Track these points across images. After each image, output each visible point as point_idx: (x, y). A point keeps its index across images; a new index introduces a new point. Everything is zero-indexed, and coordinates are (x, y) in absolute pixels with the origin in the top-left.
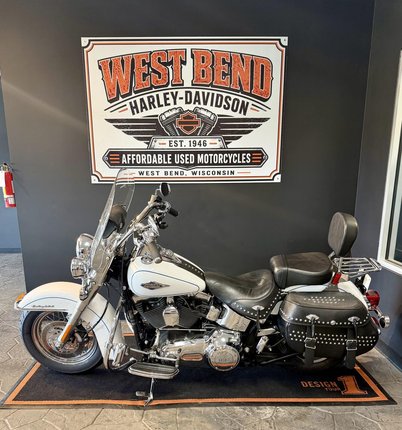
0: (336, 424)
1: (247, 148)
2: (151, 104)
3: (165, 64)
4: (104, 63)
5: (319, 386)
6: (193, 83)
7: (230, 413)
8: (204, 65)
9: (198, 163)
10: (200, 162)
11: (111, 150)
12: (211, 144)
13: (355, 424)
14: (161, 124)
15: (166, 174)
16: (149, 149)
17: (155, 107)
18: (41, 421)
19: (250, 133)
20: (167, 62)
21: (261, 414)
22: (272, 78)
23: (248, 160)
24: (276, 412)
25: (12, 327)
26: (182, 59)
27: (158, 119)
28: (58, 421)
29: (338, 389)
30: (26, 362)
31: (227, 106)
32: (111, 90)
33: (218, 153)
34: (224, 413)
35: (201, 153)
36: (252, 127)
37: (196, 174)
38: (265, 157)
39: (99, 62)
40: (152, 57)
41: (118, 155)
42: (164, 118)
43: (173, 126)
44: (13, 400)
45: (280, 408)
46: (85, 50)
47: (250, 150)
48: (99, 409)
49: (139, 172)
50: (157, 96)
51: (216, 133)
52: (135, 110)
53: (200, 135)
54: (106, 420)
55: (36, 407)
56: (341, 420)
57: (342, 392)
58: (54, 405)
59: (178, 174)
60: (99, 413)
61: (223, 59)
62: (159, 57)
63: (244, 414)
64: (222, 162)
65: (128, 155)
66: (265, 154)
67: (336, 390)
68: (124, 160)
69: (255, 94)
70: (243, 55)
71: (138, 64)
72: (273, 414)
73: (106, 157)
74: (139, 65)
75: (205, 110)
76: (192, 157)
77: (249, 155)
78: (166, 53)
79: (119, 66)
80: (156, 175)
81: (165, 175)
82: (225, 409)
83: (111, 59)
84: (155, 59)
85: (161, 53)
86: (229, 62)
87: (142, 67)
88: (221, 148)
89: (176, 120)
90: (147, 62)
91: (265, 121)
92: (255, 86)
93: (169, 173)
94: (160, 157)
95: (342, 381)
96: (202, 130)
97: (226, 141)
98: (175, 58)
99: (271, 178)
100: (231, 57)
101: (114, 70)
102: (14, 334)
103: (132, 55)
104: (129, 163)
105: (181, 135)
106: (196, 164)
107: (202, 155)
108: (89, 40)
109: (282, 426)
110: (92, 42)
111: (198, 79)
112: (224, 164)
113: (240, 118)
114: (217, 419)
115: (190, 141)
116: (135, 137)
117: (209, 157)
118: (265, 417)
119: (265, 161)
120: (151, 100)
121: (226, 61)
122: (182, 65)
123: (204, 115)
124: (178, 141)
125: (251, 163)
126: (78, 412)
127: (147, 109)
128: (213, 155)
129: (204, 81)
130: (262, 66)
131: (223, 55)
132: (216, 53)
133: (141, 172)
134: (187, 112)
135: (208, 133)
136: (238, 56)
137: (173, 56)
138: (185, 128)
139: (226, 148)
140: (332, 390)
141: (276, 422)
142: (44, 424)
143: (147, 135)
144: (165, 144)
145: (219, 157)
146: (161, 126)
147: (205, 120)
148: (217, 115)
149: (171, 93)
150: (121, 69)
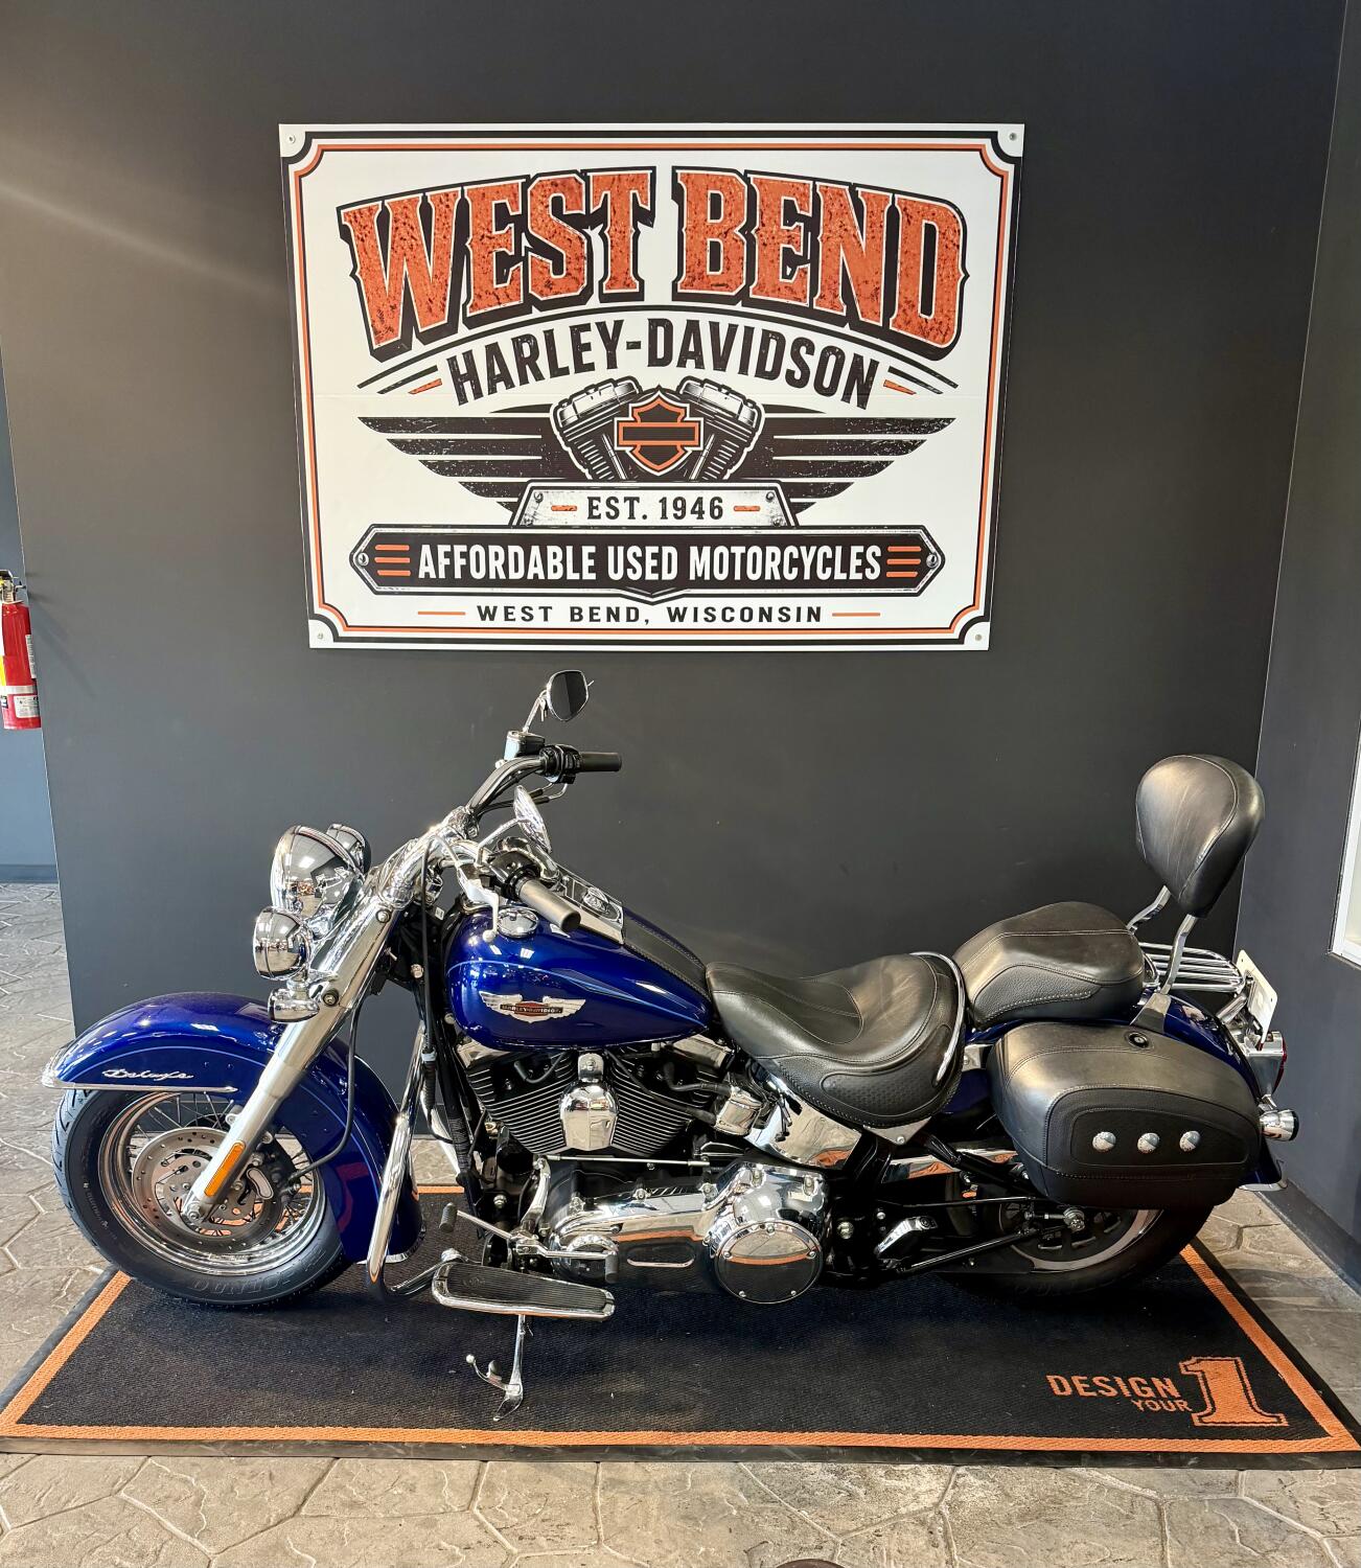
0: (1168, 1536)
1: (869, 527)
2: (527, 364)
3: (579, 222)
4: (358, 215)
5: (1114, 1392)
6: (679, 291)
7: (788, 1488)
8: (720, 226)
9: (692, 577)
10: (700, 575)
11: (380, 530)
12: (737, 509)
13: (1238, 1538)
14: (560, 438)
15: (577, 617)
16: (515, 527)
17: (539, 377)
18: (115, 1502)
19: (880, 471)
20: (584, 212)
21: (900, 1495)
22: (963, 275)
23: (873, 571)
24: (953, 1488)
25: (20, 1152)
26: (641, 205)
27: (549, 419)
28: (176, 1500)
29: (1179, 1405)
30: (69, 1283)
31: (798, 375)
32: (382, 314)
33: (764, 542)
34: (766, 1487)
35: (701, 541)
36: (887, 449)
37: (681, 619)
38: (933, 560)
39: (342, 212)
40: (532, 194)
41: (407, 548)
42: (570, 414)
43: (604, 445)
44: (18, 1422)
45: (968, 1475)
46: (293, 168)
47: (880, 532)
48: (320, 1460)
49: (479, 608)
50: (549, 335)
51: (756, 469)
52: (467, 386)
53: (699, 479)
54: (343, 1504)
55: (101, 1448)
56: (1187, 1521)
57: (1195, 1416)
58: (163, 1442)
59: (617, 618)
60: (318, 1474)
61: (789, 205)
62: (555, 195)
63: (839, 1493)
64: (777, 577)
65: (439, 546)
66: (933, 550)
67: (1174, 1409)
68: (427, 565)
69: (902, 332)
70: (859, 190)
71: (483, 220)
72: (944, 1494)
73: (360, 553)
74: (483, 225)
75: (720, 387)
76: (670, 555)
77: (877, 550)
78: (583, 182)
79: (412, 228)
80: (538, 622)
81: (573, 619)
82: (771, 1471)
83: (386, 201)
84: (543, 203)
85: (564, 181)
86: (810, 214)
87: (494, 233)
88: (776, 526)
89: (613, 422)
90: (512, 214)
91: (937, 431)
92: (904, 304)
93: (586, 614)
94: (555, 555)
95: (1196, 1376)
96: (709, 459)
97: (793, 500)
98: (612, 199)
99: (955, 635)
100: (816, 196)
101: (393, 242)
102: (29, 1179)
103: (459, 189)
104: (442, 575)
105: (630, 478)
106: (683, 582)
107: (706, 550)
108: (306, 133)
109: (975, 1540)
110: (316, 143)
111: (697, 278)
112: (784, 583)
113: (845, 419)
114: (740, 1507)
115: (663, 501)
116: (465, 484)
117: (732, 557)
118: (913, 1507)
119: (932, 572)
120: (527, 352)
121: (799, 212)
122: (640, 225)
123: (716, 407)
124: (621, 500)
125: (882, 582)
126: (248, 1469)
127: (509, 384)
128: (747, 550)
129: (718, 285)
130: (930, 230)
131: (785, 188)
132: (761, 183)
133: (487, 608)
134: (655, 397)
135: (730, 472)
136: (841, 195)
137: (608, 193)
138: (644, 451)
139: (793, 524)
140: (1158, 1408)
141: (952, 1523)
142: (127, 1512)
143: (509, 476)
144: (572, 509)
145: (768, 557)
146: (562, 443)
147: (718, 425)
148: (764, 405)
149: (597, 324)
150: (420, 237)
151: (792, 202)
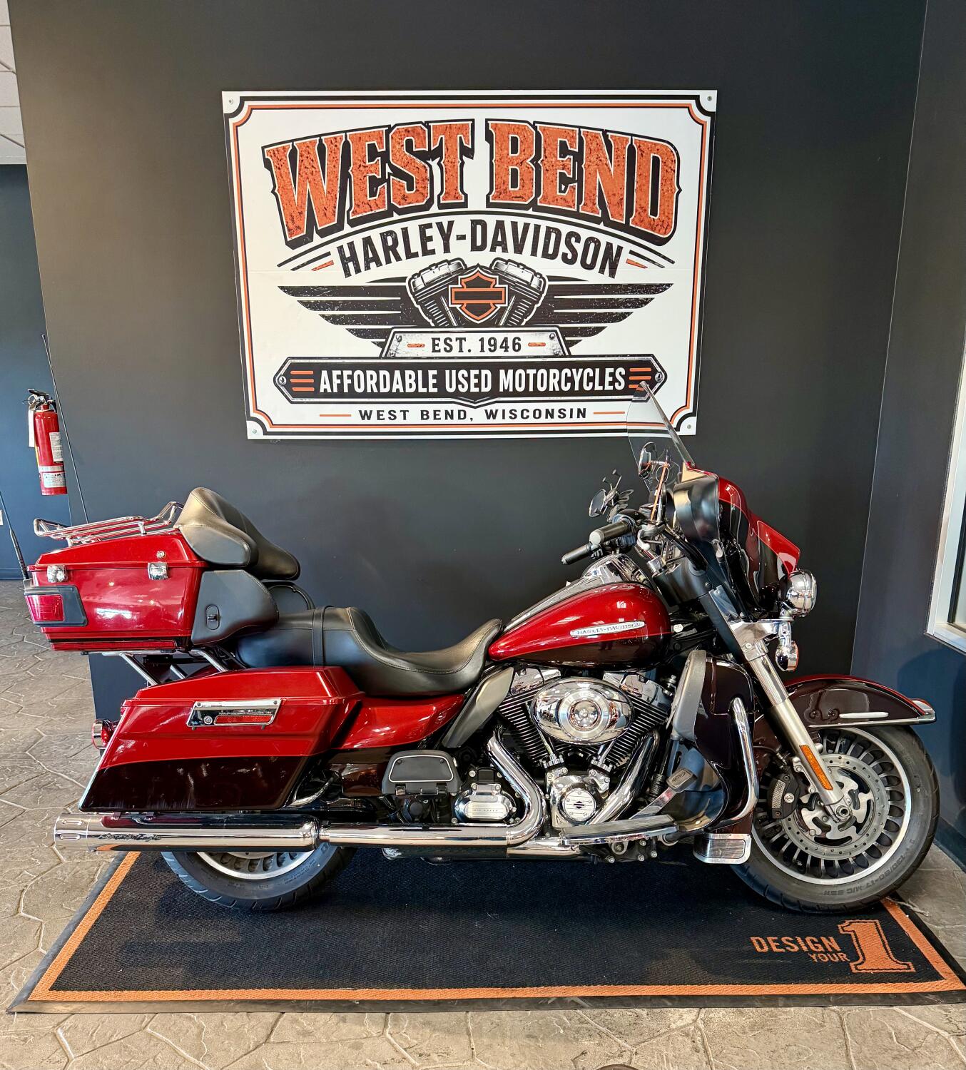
0: (849, 1038)
1: (617, 356)
2: (390, 250)
3: (425, 156)
4: (276, 152)
6: (491, 201)
8: (517, 158)
9: (501, 390)
10: (506, 388)
11: (293, 361)
12: (530, 345)
13: (895, 1038)
14: (413, 299)
15: (425, 417)
16: (383, 358)
17: (398, 258)
18: (144, 1035)
19: (624, 319)
20: (427, 150)
21: (670, 1014)
22: (678, 190)
23: (620, 384)
25: (58, 775)
26: (465, 144)
27: (405, 286)
30: (99, 872)
31: (570, 256)
32: (293, 218)
33: (547, 366)
35: (507, 366)
36: (628, 304)
37: (494, 417)
38: (659, 377)
39: (266, 150)
40: (392, 138)
41: (312, 372)
42: (419, 284)
43: (442, 303)
46: (232, 121)
47: (625, 358)
49: (360, 412)
50: (405, 231)
51: (542, 319)
52: (351, 265)
53: (505, 325)
54: (298, 1033)
56: (860, 1027)
59: (452, 418)
61: (563, 144)
62: (408, 138)
64: (557, 389)
65: (333, 371)
66: (659, 370)
68: (325, 383)
69: (637, 227)
70: (609, 134)
71: (359, 155)
73: (281, 376)
74: (360, 158)
75: (519, 265)
76: (486, 376)
77: (622, 370)
78: (426, 130)
79: (312, 160)
80: (400, 420)
81: (422, 418)
83: (295, 143)
84: (399, 143)
85: (414, 130)
86: (577, 150)
87: (368, 163)
88: (556, 356)
89: (448, 288)
90: (379, 151)
91: (661, 292)
92: (639, 209)
93: (431, 415)
94: (410, 377)
96: (511, 312)
97: (567, 339)
98: (446, 140)
100: (581, 139)
101: (300, 170)
102: (66, 796)
103: (344, 134)
104: (335, 390)
105: (459, 326)
106: (495, 393)
107: (510, 372)
108: (241, 97)
109: (723, 1046)
110: (247, 104)
111: (502, 192)
112: (562, 393)
113: (601, 285)
114: (565, 1027)
115: (482, 340)
116: (350, 330)
117: (527, 376)
118: (680, 1023)
119: (658, 384)
120: (390, 243)
121: (569, 149)
122: (464, 158)
123: (516, 278)
124: (454, 339)
125: (626, 391)
127: (379, 264)
128: (537, 372)
129: (516, 197)
130: (656, 160)
131: (560, 133)
132: (544, 130)
133: (366, 412)
134: (476, 271)
135: (525, 320)
136: (597, 138)
138: (469, 307)
139: (567, 354)
141: (707, 1035)
142: (152, 1043)
143: (379, 325)
144: (421, 346)
145: (551, 376)
146: (414, 302)
147: (517, 289)
148: (548, 276)
149: (437, 224)
150: (318, 166)
151: (565, 142)
